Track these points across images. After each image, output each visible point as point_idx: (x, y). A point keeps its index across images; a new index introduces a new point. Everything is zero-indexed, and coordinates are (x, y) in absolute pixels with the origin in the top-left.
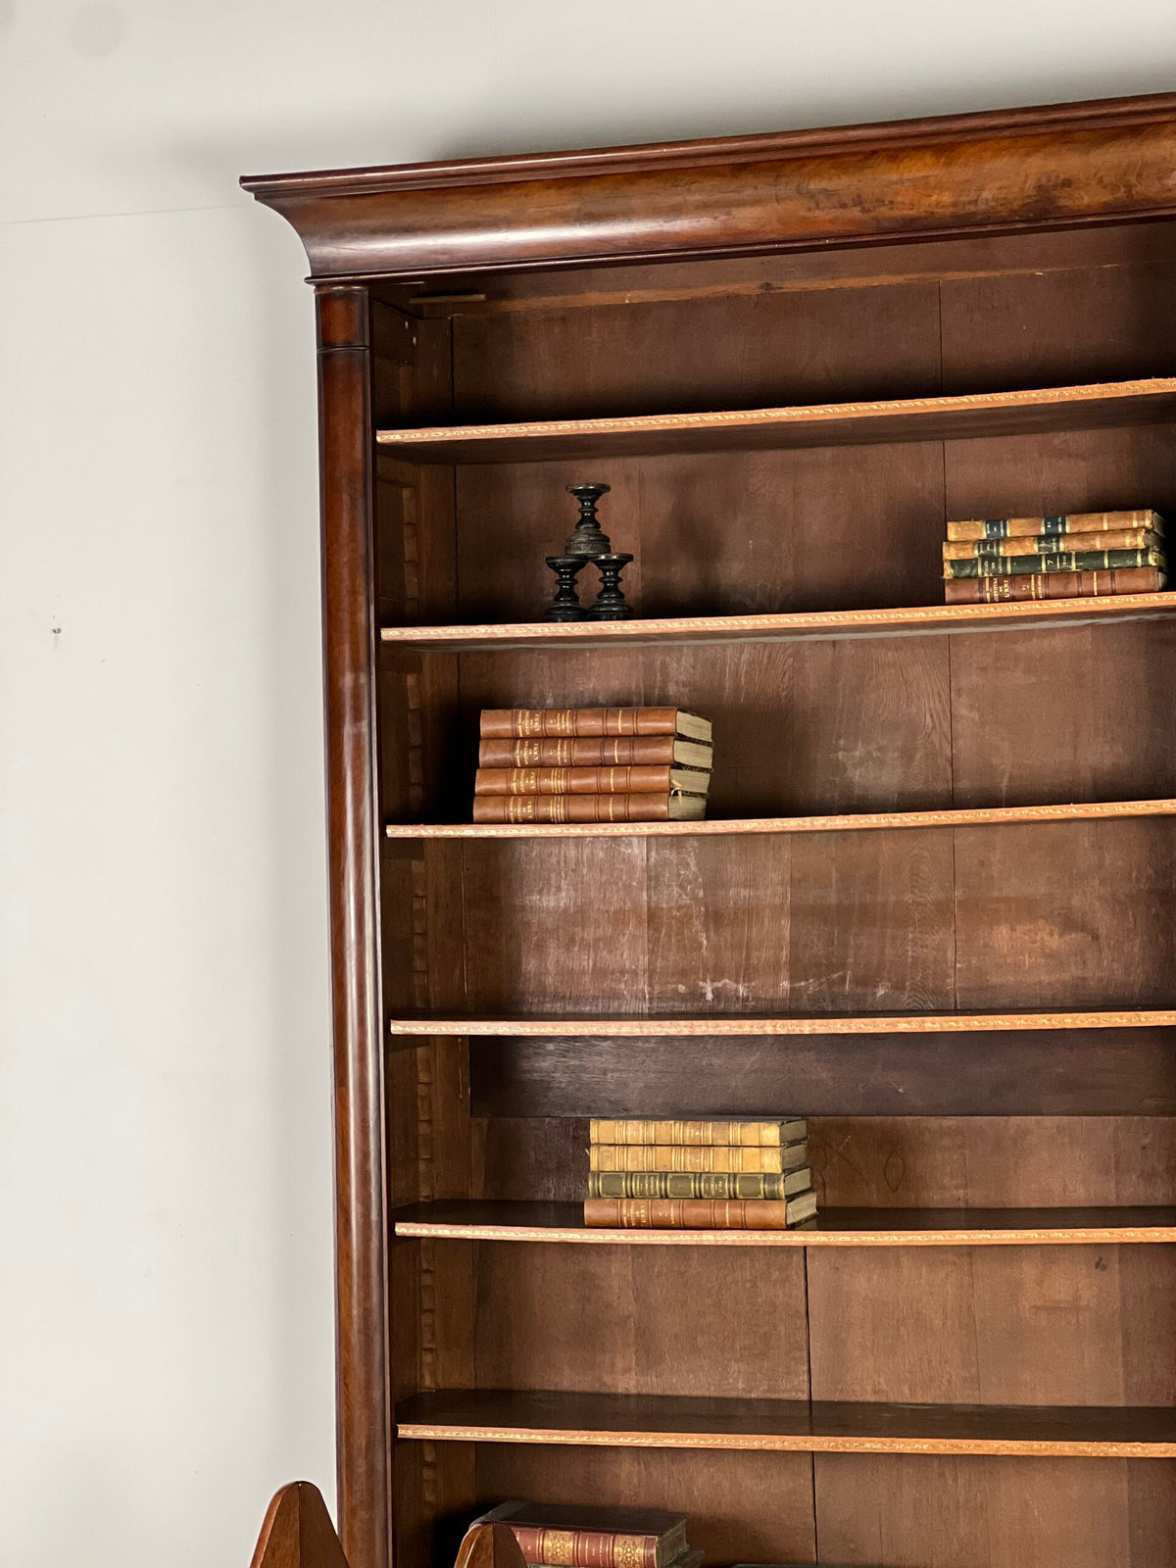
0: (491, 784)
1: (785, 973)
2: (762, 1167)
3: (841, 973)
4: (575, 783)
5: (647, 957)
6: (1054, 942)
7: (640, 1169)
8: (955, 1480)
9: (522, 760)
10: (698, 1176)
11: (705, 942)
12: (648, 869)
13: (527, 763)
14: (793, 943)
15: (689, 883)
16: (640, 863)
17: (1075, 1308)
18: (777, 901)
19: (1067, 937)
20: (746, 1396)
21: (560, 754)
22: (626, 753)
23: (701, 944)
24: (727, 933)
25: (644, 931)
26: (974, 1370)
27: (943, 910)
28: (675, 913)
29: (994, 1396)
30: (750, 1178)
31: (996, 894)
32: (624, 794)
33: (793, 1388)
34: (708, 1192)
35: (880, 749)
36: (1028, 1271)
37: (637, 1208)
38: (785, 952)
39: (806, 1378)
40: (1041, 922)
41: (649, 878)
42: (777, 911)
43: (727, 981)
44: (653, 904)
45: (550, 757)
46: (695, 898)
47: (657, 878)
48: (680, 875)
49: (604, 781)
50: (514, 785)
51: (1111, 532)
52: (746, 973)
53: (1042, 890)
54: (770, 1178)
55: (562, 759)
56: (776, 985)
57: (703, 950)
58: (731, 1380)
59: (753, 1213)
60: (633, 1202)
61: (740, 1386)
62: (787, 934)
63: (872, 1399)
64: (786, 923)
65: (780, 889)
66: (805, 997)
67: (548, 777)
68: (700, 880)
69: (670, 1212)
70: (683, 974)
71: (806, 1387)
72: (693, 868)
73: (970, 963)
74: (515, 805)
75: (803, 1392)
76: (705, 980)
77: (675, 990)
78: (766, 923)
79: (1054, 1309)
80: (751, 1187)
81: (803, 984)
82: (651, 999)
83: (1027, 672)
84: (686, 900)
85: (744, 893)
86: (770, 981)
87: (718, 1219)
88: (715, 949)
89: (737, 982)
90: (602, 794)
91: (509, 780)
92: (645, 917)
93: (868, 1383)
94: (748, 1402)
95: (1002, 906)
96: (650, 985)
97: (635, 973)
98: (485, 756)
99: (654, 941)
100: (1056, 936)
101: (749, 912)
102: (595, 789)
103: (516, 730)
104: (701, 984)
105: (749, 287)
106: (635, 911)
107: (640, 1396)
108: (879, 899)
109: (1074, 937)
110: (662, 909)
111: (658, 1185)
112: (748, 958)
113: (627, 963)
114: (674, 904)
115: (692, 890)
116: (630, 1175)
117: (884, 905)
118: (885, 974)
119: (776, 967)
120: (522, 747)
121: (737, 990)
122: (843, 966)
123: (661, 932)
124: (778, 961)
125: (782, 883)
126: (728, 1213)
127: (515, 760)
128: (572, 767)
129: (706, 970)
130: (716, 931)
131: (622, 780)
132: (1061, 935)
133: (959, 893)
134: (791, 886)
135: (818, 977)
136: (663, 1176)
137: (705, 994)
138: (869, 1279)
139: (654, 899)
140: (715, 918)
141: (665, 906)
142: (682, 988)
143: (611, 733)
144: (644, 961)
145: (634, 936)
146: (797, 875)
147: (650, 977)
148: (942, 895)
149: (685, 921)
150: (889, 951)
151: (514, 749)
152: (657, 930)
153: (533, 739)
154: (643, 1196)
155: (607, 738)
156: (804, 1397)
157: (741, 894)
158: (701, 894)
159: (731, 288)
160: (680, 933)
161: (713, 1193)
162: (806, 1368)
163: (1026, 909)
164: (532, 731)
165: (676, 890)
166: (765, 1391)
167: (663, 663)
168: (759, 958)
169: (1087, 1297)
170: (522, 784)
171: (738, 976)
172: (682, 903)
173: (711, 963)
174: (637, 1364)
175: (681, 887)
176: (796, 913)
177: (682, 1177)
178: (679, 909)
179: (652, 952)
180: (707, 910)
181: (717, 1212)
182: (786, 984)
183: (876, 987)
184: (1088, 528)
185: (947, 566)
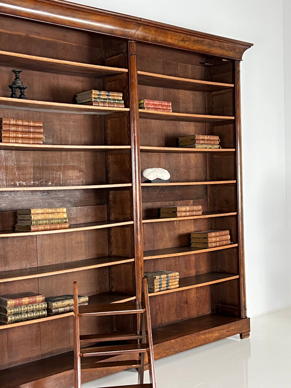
0: (6, 134)
1: (32, 180)
2: (63, 216)
3: (42, 180)
4: (24, 136)
5: (5, 176)
6: (78, 174)
7: (41, 219)
8: (62, 277)
9: (12, 130)
10: (52, 219)
11: (17, 173)
12: (5, 157)
13: (13, 130)
14: (34, 174)
15: (13, 160)
16: (4, 156)
17: (81, 242)
18: (30, 165)
19: (80, 173)
20: (26, 268)
21: (20, 129)
22: (34, 130)
23: (16, 174)
24: (21, 172)
25: (4, 171)
26: (65, 256)
27: (60, 167)
28: (11, 167)
29: (68, 260)
30: (61, 219)
31: (69, 165)
32: (34, 139)
33: (35, 265)
34: (54, 222)
35: (48, 135)
36: (74, 236)
37: (42, 227)
38: (32, 176)
39: (37, 262)
40: (76, 170)
41: (5, 159)
42: (30, 167)
43: (21, 182)
44: (6, 165)
45: (18, 130)
46: (14, 164)
47: (7, 159)
48: (11, 159)
49: (30, 136)
50: (11, 135)
51: (117, 96)
52: (25, 180)
53: (76, 164)
54: (65, 219)
55: (21, 130)
56: (30, 182)
57: (17, 175)
58: (22, 265)
59: (63, 226)
60: (41, 226)
61: (24, 266)
62: (32, 172)
63: (48, 264)
64: (32, 169)
65: (31, 163)
66: (36, 185)
67: (18, 134)
68: (15, 160)
69: (48, 227)
70: (12, 180)
71: (37, 264)
72: (14, 157)
73: (65, 178)
74: (11, 140)
75: (36, 265)
76: (17, 182)
77: (11, 184)
78: (28, 170)
79: (78, 243)
80: (62, 220)
81: (36, 182)
82: (6, 185)
83: (73, 122)
84: (13, 164)
85: (24, 163)
86: (30, 181)
87: (57, 228)
88: (19, 175)
89: (23, 182)
90: (29, 138)
91: (10, 134)
92: (5, 168)
93: (48, 261)
94: (26, 269)
95: (70, 167)
96: (6, 183)
97: (3, 180)
98: (4, 128)
99: (7, 173)
100: (78, 173)
101: (25, 167)
102: (28, 137)
103: (10, 123)
104: (16, 182)
105: (23, 34)
106: (3, 166)
107: (5, 271)
108: (49, 165)
109: (82, 173)
110: (8, 166)
111: (45, 222)
112: (25, 177)
113: (1, 178)
114: (10, 165)
115: (14, 162)
116: (39, 220)
117: (50, 166)
118: (50, 180)
119: (30, 179)
120: (12, 127)
121: (23, 184)
122: (43, 178)
123: (8, 171)
124: (31, 177)
125: (31, 161)
126: (59, 226)
127: (10, 130)
128: (22, 132)
129: (17, 179)
130: (19, 171)
131: (34, 136)
132: (79, 173)
133: (62, 165)
134: (33, 162)
135: (38, 181)
136: (46, 220)
137: (17, 184)
138: (48, 241)
139: (7, 164)
140: (19, 168)
141: (9, 165)
142: (12, 183)
143: (30, 125)
144: (5, 177)
145: (3, 172)
146: (34, 160)
147: (6, 181)
148: (59, 165)
149: (13, 169)
150: (51, 176)
151: (10, 127)
152: (7, 171)
153: (14, 125)
154: (42, 224)
155: (29, 126)
156: (36, 266)
157: (23, 163)
158: (16, 163)
159: (20, 33)
160: (12, 171)
161: (55, 222)
162: (37, 260)
163: (73, 168)
164: (14, 123)
165: (11, 162)
166: (30, 266)
167: (7, 113)
168: (27, 177)
169: (83, 240)
170: (13, 135)
171: (23, 181)
172: (12, 165)
173: (18, 178)
174: (4, 265)
175: (12, 162)
176: (34, 168)
177: (49, 220)
178: (12, 166)
179: (6, 176)
180: (17, 166)
181: (57, 226)
182: (32, 182)
183: (49, 183)
184: (113, 95)
185: (93, 98)
